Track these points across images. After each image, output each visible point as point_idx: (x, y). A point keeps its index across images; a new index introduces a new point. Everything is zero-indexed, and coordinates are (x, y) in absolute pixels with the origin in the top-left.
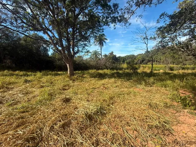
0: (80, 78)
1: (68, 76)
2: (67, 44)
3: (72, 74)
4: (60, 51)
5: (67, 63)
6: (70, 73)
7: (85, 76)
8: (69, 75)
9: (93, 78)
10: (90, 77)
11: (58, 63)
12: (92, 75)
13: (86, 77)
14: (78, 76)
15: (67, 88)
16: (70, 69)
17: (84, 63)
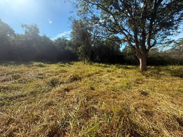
0: (156, 74)
1: (139, 71)
2: (141, 38)
3: (144, 69)
4: (134, 47)
5: (140, 58)
6: (142, 68)
7: (162, 73)
8: (141, 70)
9: (178, 78)
10: (172, 76)
11: (128, 57)
12: (174, 73)
13: (164, 75)
14: (152, 72)
15: (141, 82)
16: (142, 64)
17: (159, 57)
